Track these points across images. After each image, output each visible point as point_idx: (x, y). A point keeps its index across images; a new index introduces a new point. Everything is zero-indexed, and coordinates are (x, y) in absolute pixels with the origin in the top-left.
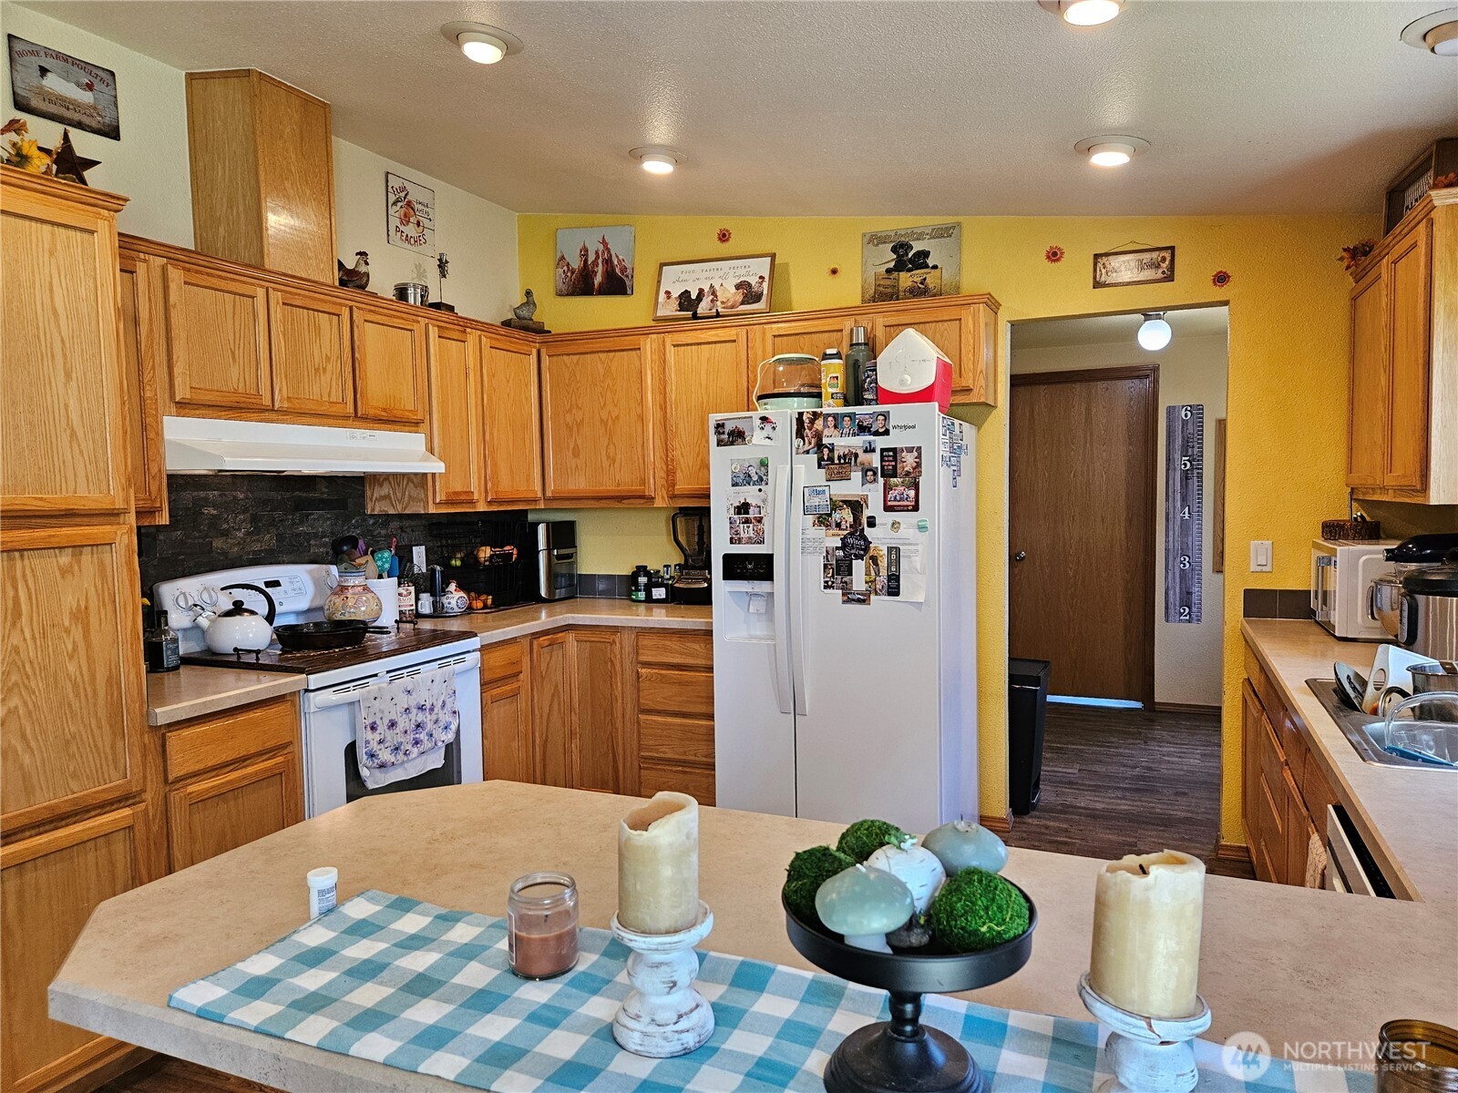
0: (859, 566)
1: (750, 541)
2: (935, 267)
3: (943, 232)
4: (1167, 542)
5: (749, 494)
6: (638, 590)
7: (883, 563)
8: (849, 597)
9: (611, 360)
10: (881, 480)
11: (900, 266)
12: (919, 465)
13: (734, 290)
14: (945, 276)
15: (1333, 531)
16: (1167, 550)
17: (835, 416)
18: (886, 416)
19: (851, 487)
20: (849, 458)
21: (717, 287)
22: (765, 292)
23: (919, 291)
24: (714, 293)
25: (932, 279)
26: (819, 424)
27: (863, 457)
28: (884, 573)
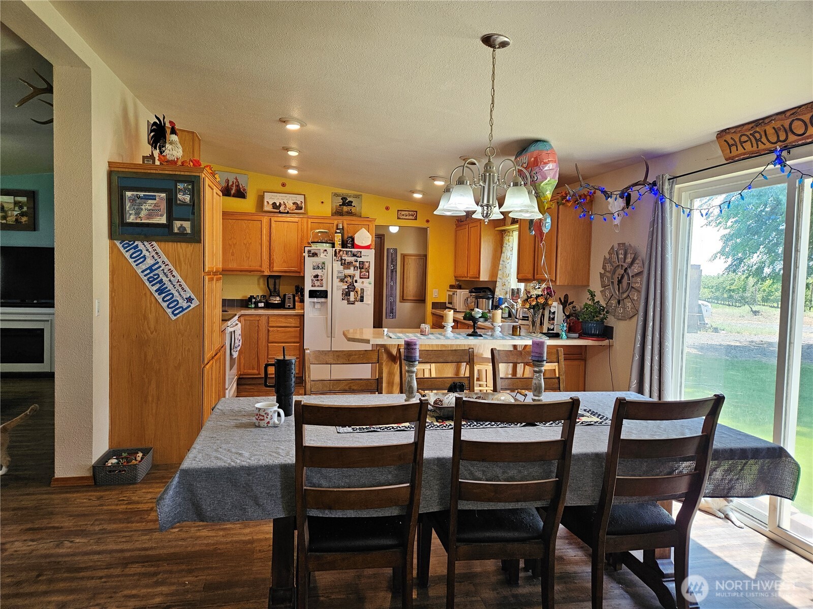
0: (352, 294)
1: (318, 286)
2: (354, 206)
3: (357, 197)
4: (387, 292)
5: (319, 272)
6: (252, 304)
7: (359, 293)
8: (349, 303)
9: (249, 223)
10: (359, 270)
11: (344, 204)
12: (369, 266)
13: (292, 205)
14: (357, 209)
15: (452, 287)
16: (386, 295)
17: (346, 251)
18: (361, 252)
19: (351, 271)
20: (350, 263)
21: (286, 203)
22: (303, 207)
23: (350, 213)
24: (285, 204)
25: (353, 210)
26: (341, 253)
27: (354, 263)
28: (359, 296)
